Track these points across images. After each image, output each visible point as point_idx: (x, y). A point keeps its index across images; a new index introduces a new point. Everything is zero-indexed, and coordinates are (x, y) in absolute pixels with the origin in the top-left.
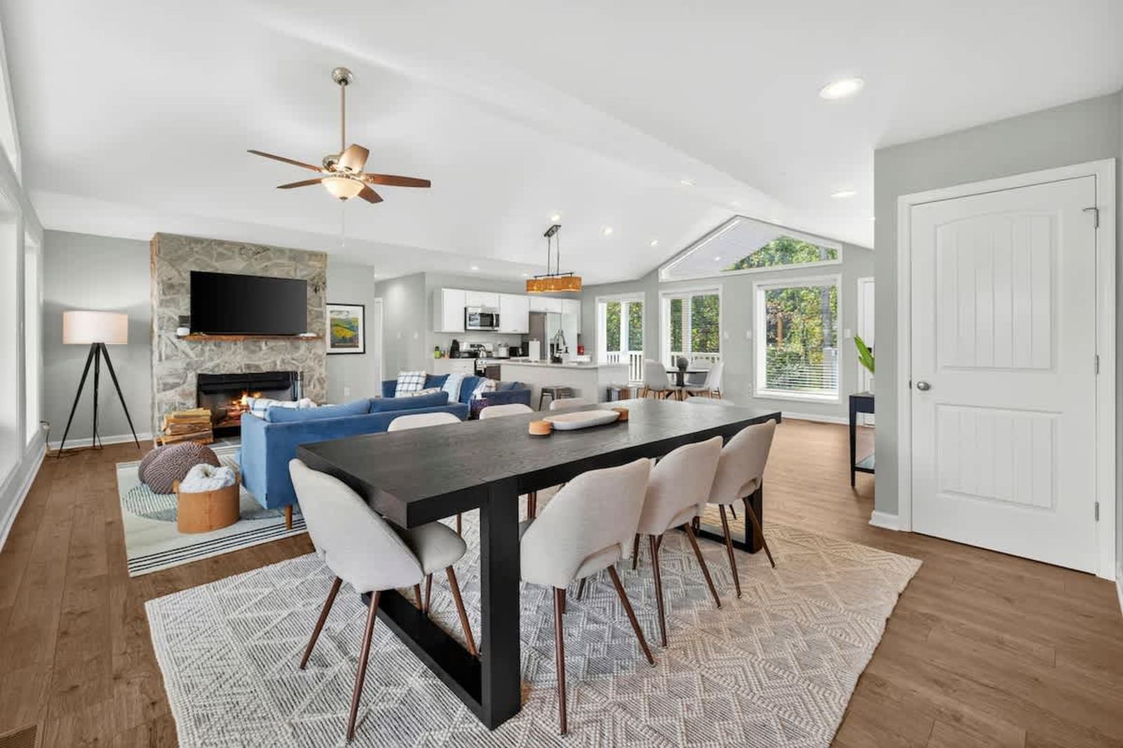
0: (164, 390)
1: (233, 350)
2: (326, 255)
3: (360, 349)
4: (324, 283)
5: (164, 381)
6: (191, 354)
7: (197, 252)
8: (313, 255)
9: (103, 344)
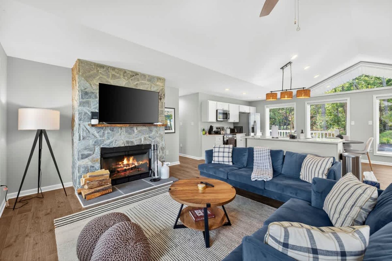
0: (82, 158)
1: (120, 133)
2: (165, 80)
3: (173, 131)
4: (164, 95)
5: (82, 153)
6: (97, 135)
7: (101, 73)
8: (159, 79)
9: (45, 130)
